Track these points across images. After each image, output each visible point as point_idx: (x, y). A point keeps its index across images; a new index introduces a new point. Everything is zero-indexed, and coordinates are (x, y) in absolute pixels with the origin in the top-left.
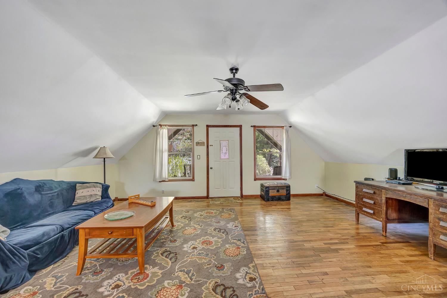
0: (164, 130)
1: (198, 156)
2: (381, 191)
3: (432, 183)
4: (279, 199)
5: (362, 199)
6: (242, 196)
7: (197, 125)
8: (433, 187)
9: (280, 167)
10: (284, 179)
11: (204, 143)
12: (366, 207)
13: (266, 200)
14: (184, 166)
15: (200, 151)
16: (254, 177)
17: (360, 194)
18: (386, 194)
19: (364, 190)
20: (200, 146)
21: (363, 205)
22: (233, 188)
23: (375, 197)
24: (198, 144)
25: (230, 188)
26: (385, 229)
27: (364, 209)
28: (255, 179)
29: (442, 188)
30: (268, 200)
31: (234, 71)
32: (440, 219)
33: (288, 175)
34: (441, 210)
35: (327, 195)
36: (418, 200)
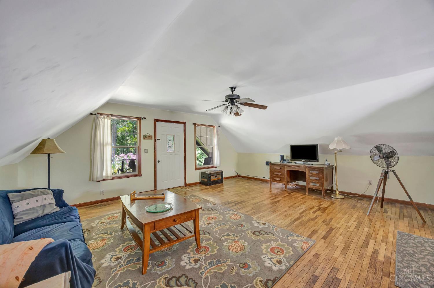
0: (106, 120)
1: (145, 150)
2: (285, 167)
3: (302, 161)
4: (216, 182)
5: (274, 173)
6: (186, 185)
7: (145, 118)
8: (302, 162)
9: (211, 157)
10: (215, 167)
11: (151, 137)
12: (276, 177)
13: (208, 185)
14: (123, 162)
15: (148, 144)
16: (195, 168)
17: (273, 170)
18: (287, 168)
19: (275, 168)
20: (148, 139)
21: (275, 176)
22: (178, 179)
23: (281, 171)
24: (145, 137)
25: (176, 179)
26: (286, 187)
27: (275, 179)
28: (196, 170)
29: (305, 163)
30: (210, 185)
31: (233, 89)
32: (310, 176)
33: (219, 163)
34: (311, 172)
35: (239, 176)
36: (302, 169)
